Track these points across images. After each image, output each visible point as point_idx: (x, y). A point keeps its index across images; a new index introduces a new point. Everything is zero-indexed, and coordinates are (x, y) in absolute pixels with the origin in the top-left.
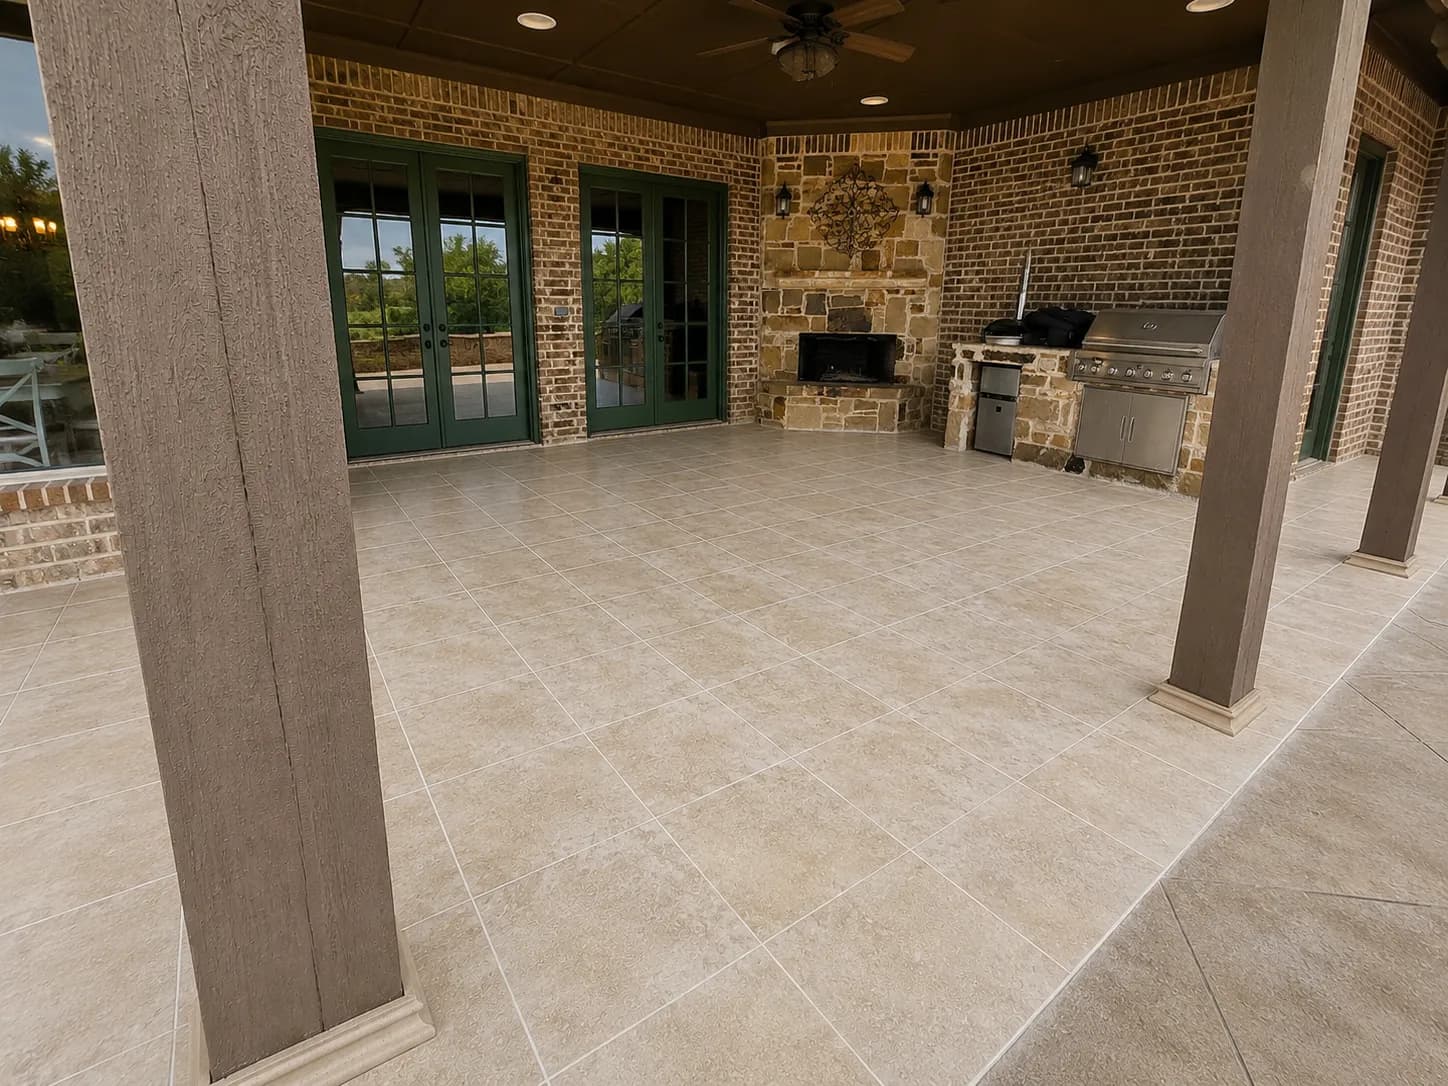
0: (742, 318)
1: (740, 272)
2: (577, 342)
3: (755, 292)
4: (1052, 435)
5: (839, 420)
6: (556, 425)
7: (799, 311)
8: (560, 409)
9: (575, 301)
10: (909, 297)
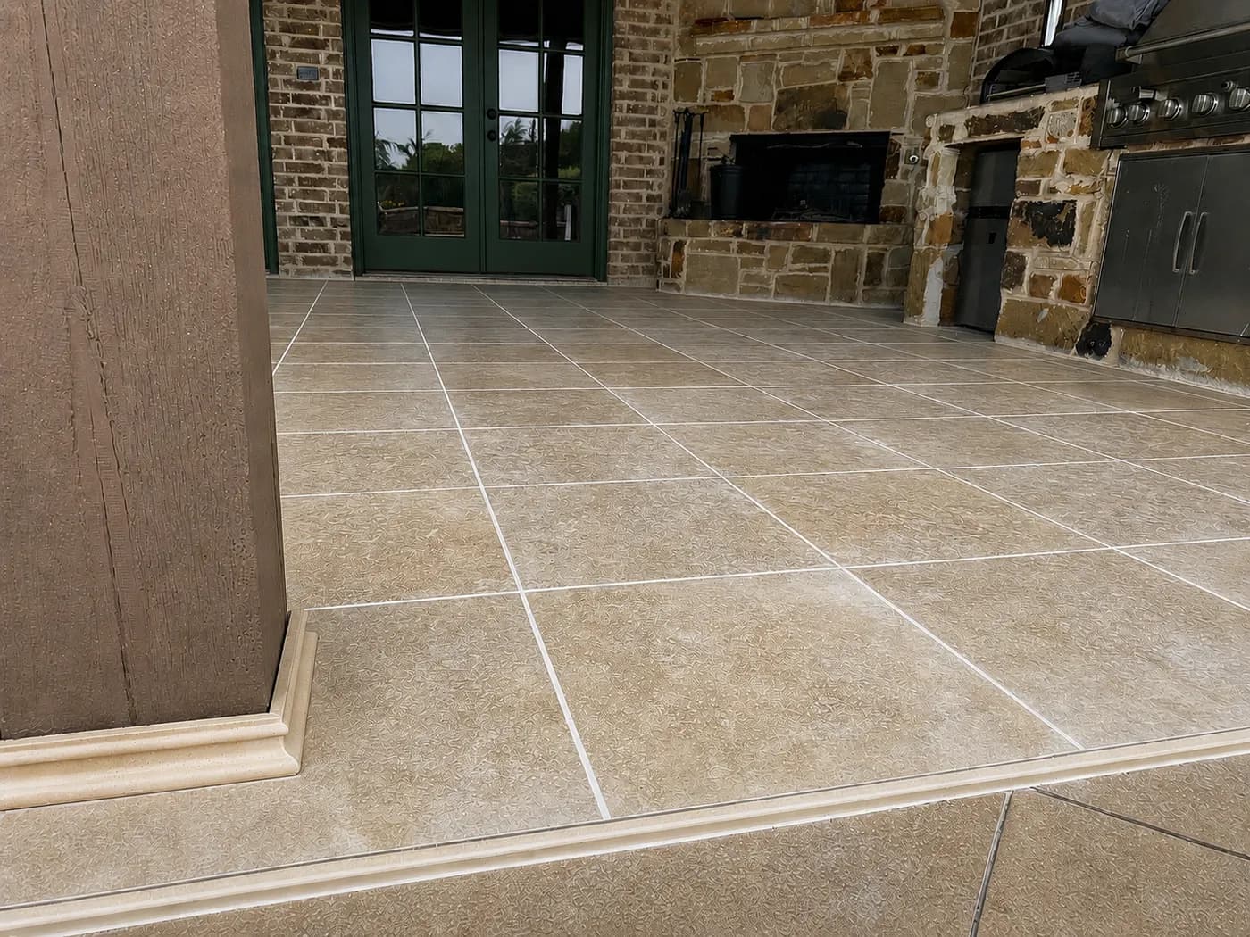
0: (635, 110)
1: (634, 29)
2: (334, 123)
3: (661, 66)
4: (1060, 276)
5: (766, 280)
6: (300, 247)
7: (730, 95)
8: (306, 224)
9: (330, 58)
10: (914, 62)
